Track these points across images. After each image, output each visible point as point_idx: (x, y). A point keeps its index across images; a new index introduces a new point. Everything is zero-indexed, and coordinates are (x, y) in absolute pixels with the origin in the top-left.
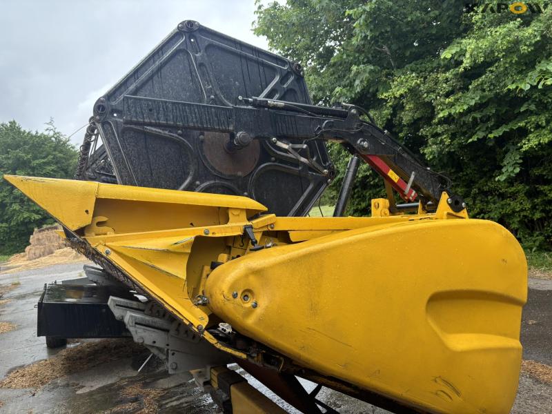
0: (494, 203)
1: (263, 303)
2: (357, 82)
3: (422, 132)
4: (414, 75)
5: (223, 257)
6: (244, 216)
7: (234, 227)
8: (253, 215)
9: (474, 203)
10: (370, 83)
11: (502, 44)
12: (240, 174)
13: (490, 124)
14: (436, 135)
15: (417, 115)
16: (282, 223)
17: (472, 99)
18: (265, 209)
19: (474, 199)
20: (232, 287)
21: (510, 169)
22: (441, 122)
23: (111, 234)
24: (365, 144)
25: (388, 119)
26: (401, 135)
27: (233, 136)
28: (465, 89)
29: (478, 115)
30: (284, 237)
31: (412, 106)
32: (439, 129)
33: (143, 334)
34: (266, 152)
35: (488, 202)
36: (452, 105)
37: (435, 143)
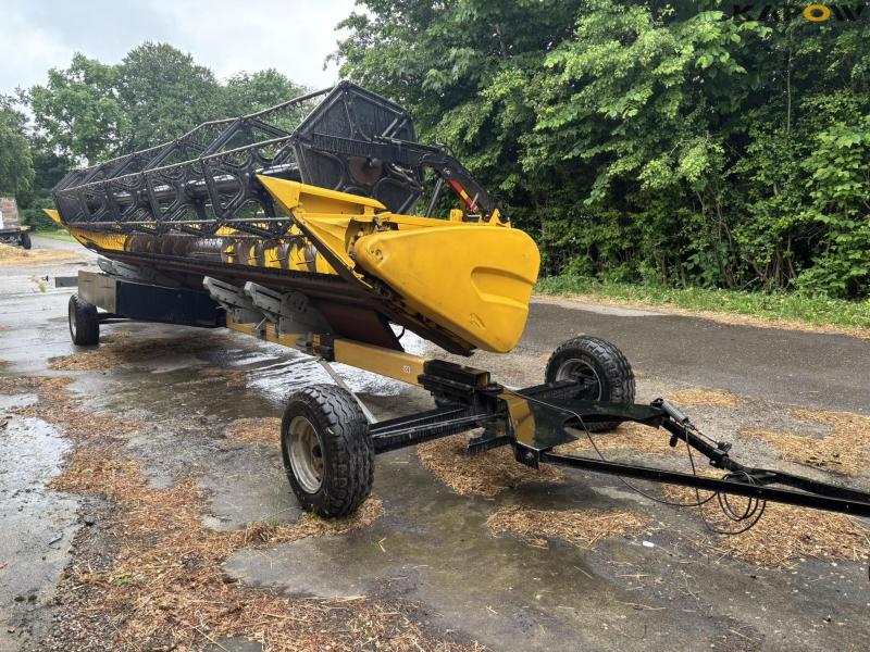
0: (589, 228)
1: (386, 258)
2: (455, 68)
3: (521, 139)
4: (519, 72)
5: (360, 234)
6: (373, 211)
7: (367, 217)
8: (377, 211)
9: (569, 226)
10: (470, 70)
11: (600, 64)
12: (369, 183)
13: (586, 142)
14: (534, 145)
15: (517, 120)
16: (395, 218)
17: (570, 113)
18: (385, 208)
19: (570, 222)
20: (372, 246)
21: (598, 193)
22: (541, 132)
23: (304, 213)
24: (448, 172)
25: (486, 117)
26: (499, 138)
27: (369, 160)
28: (566, 99)
29: (573, 132)
30: (394, 227)
31: (513, 108)
32: (539, 139)
33: (263, 301)
34: (385, 171)
35: (583, 227)
36: (552, 116)
37: (533, 154)
